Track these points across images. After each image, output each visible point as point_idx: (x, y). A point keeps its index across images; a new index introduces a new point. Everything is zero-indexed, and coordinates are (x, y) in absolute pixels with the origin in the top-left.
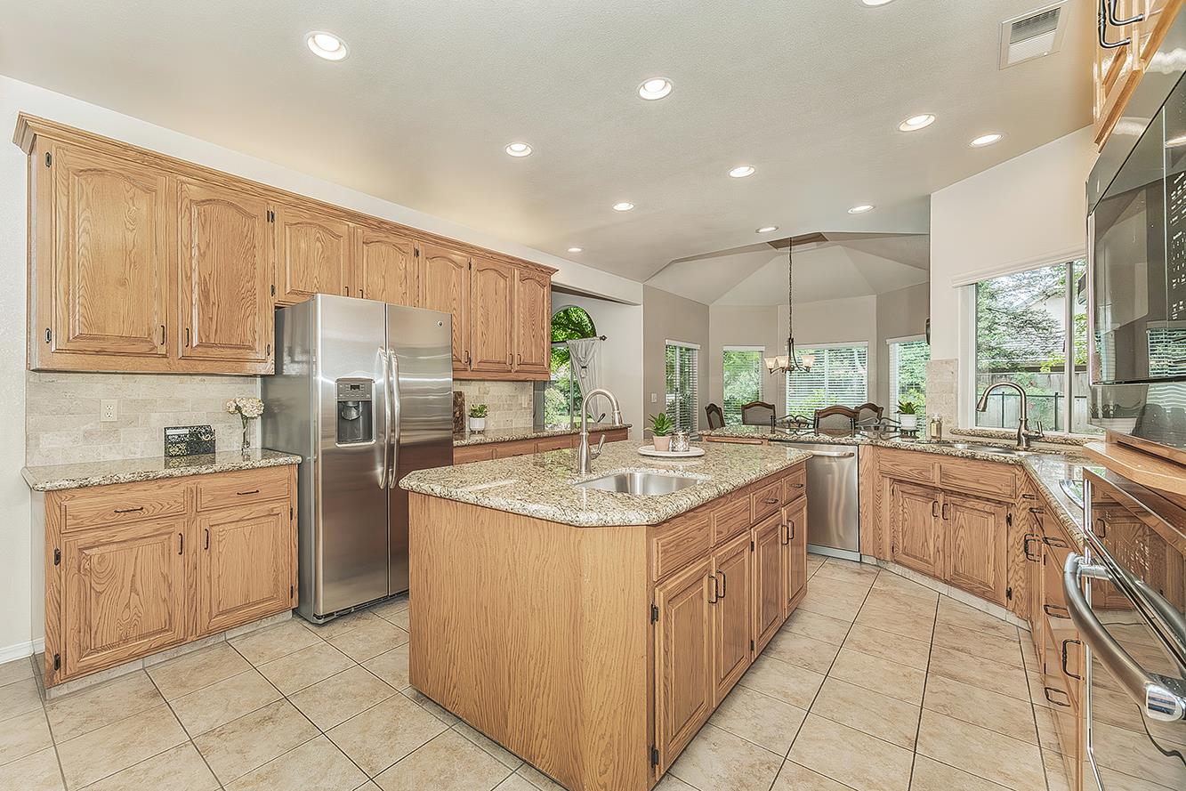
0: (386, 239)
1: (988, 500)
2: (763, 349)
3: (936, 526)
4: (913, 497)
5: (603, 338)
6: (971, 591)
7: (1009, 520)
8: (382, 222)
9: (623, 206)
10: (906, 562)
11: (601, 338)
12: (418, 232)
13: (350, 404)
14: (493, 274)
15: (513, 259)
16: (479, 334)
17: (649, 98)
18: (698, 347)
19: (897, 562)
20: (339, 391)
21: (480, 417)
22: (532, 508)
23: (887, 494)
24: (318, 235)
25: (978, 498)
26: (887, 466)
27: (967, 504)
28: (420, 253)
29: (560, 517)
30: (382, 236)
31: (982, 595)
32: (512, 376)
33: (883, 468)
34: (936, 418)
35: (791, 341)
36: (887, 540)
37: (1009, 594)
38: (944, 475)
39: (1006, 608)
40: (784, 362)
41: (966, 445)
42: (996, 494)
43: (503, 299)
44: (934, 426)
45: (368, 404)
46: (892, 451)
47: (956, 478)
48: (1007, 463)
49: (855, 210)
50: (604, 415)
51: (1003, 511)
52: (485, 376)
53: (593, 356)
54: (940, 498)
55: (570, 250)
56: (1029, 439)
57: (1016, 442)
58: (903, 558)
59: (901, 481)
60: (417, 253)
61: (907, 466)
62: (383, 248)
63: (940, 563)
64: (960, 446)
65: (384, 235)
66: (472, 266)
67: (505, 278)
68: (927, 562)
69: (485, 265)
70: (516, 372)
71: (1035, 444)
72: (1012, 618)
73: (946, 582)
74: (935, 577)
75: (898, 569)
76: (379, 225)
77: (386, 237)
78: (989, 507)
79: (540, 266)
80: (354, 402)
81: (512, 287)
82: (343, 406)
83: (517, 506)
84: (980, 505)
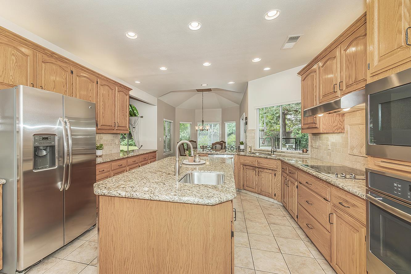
0: (56, 63)
1: (270, 169)
2: (191, 123)
3: (256, 178)
4: (249, 170)
5: (142, 117)
6: (265, 196)
7: (275, 175)
8: (54, 53)
9: (163, 68)
10: (247, 189)
11: (141, 117)
12: (73, 62)
13: (41, 148)
14: (107, 87)
15: (115, 82)
16: (101, 113)
17: (192, 29)
18: (172, 121)
19: (245, 189)
20: (35, 141)
21: (101, 149)
22: (185, 199)
23: (242, 169)
24: (13, 52)
25: (267, 169)
26: (242, 161)
27: (264, 171)
28: (74, 73)
29: (201, 201)
30: (53, 60)
31: (268, 196)
32: (115, 132)
33: (241, 162)
34: (250, 146)
35: (203, 121)
36: (242, 183)
37: (275, 195)
38: (258, 163)
39: (274, 199)
40: (201, 128)
41: (259, 154)
42: (273, 168)
43: (111, 99)
44: (250, 148)
45: (53, 147)
46: (244, 156)
47: (262, 164)
48: (276, 159)
49: (230, 83)
50: (142, 146)
51: (273, 172)
52: (104, 131)
53: (138, 124)
54: (257, 169)
55: (136, 82)
56: (274, 151)
57: (271, 153)
58: (247, 188)
59: (246, 165)
60: (72, 72)
61: (248, 161)
62: (54, 67)
63: (257, 188)
64: (257, 154)
65: (54, 60)
66: (99, 83)
67: (112, 90)
68: (253, 188)
69: (104, 83)
70: (116, 130)
71: (275, 153)
72: (276, 202)
73: (258, 194)
74: (255, 193)
75: (245, 191)
76: (52, 55)
77: (56, 61)
78: (270, 171)
79: (126, 87)
80: (44, 147)
81: (115, 94)
82: (36, 149)
83: (176, 199)
84: (267, 171)
